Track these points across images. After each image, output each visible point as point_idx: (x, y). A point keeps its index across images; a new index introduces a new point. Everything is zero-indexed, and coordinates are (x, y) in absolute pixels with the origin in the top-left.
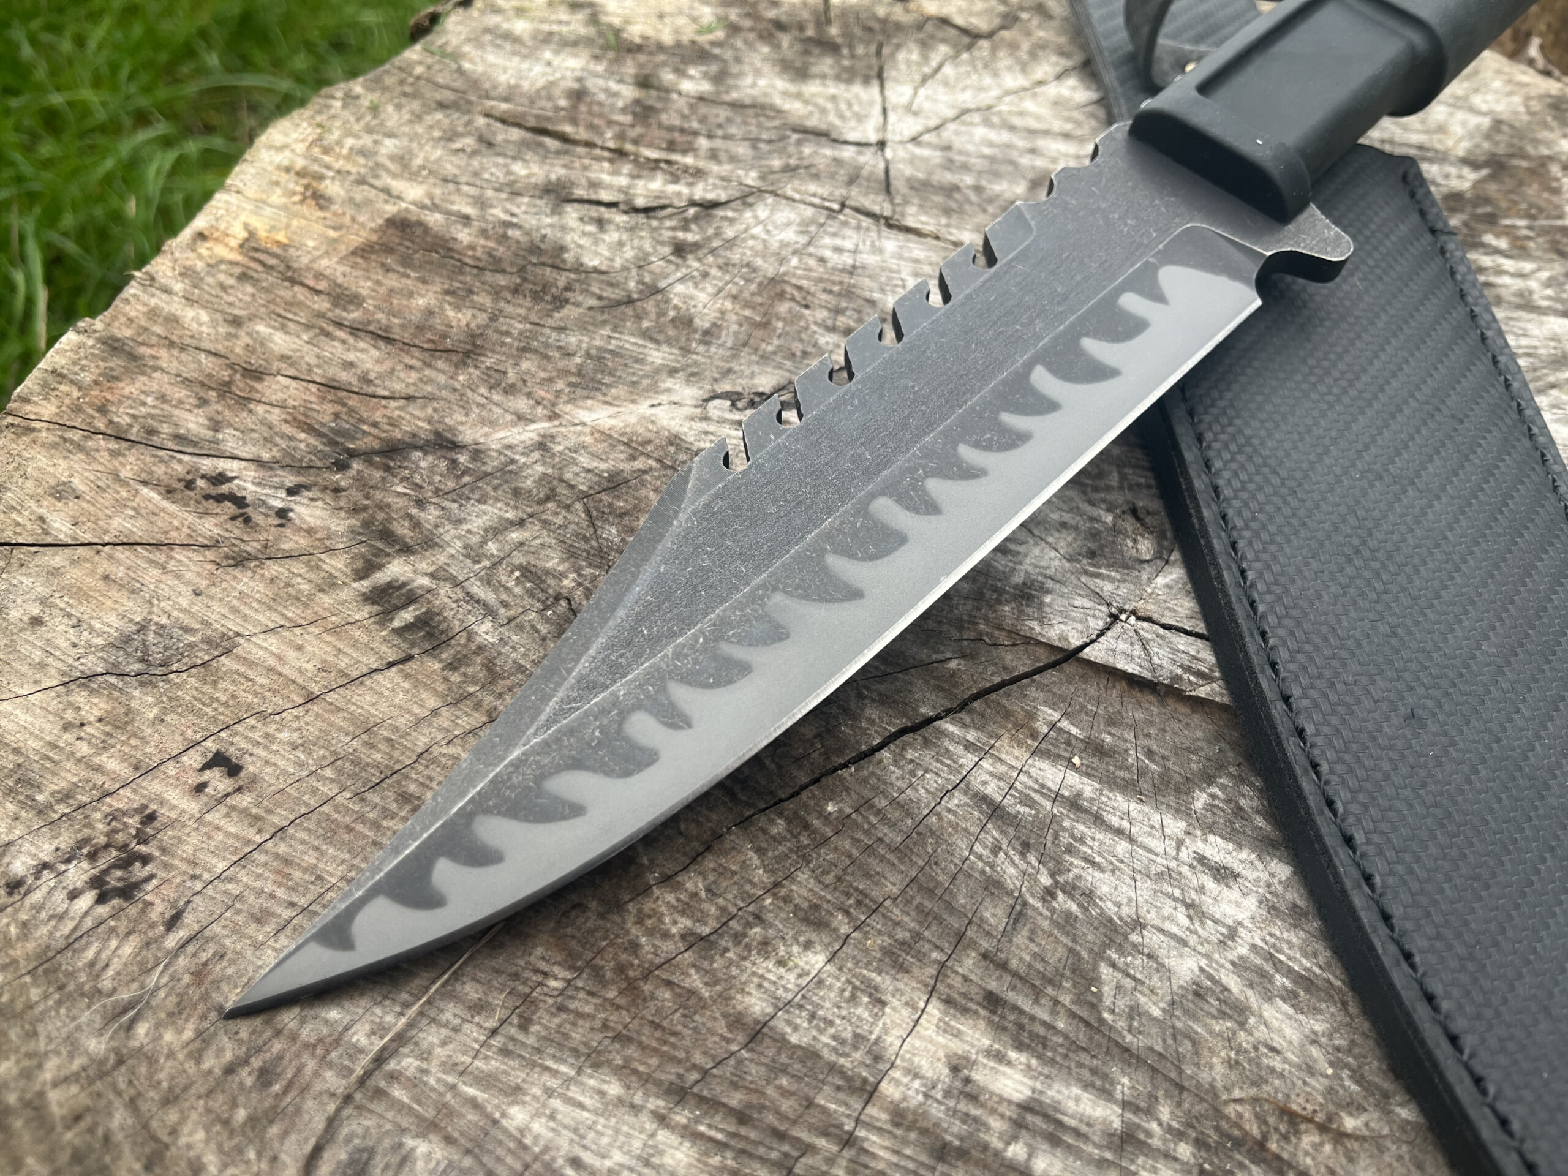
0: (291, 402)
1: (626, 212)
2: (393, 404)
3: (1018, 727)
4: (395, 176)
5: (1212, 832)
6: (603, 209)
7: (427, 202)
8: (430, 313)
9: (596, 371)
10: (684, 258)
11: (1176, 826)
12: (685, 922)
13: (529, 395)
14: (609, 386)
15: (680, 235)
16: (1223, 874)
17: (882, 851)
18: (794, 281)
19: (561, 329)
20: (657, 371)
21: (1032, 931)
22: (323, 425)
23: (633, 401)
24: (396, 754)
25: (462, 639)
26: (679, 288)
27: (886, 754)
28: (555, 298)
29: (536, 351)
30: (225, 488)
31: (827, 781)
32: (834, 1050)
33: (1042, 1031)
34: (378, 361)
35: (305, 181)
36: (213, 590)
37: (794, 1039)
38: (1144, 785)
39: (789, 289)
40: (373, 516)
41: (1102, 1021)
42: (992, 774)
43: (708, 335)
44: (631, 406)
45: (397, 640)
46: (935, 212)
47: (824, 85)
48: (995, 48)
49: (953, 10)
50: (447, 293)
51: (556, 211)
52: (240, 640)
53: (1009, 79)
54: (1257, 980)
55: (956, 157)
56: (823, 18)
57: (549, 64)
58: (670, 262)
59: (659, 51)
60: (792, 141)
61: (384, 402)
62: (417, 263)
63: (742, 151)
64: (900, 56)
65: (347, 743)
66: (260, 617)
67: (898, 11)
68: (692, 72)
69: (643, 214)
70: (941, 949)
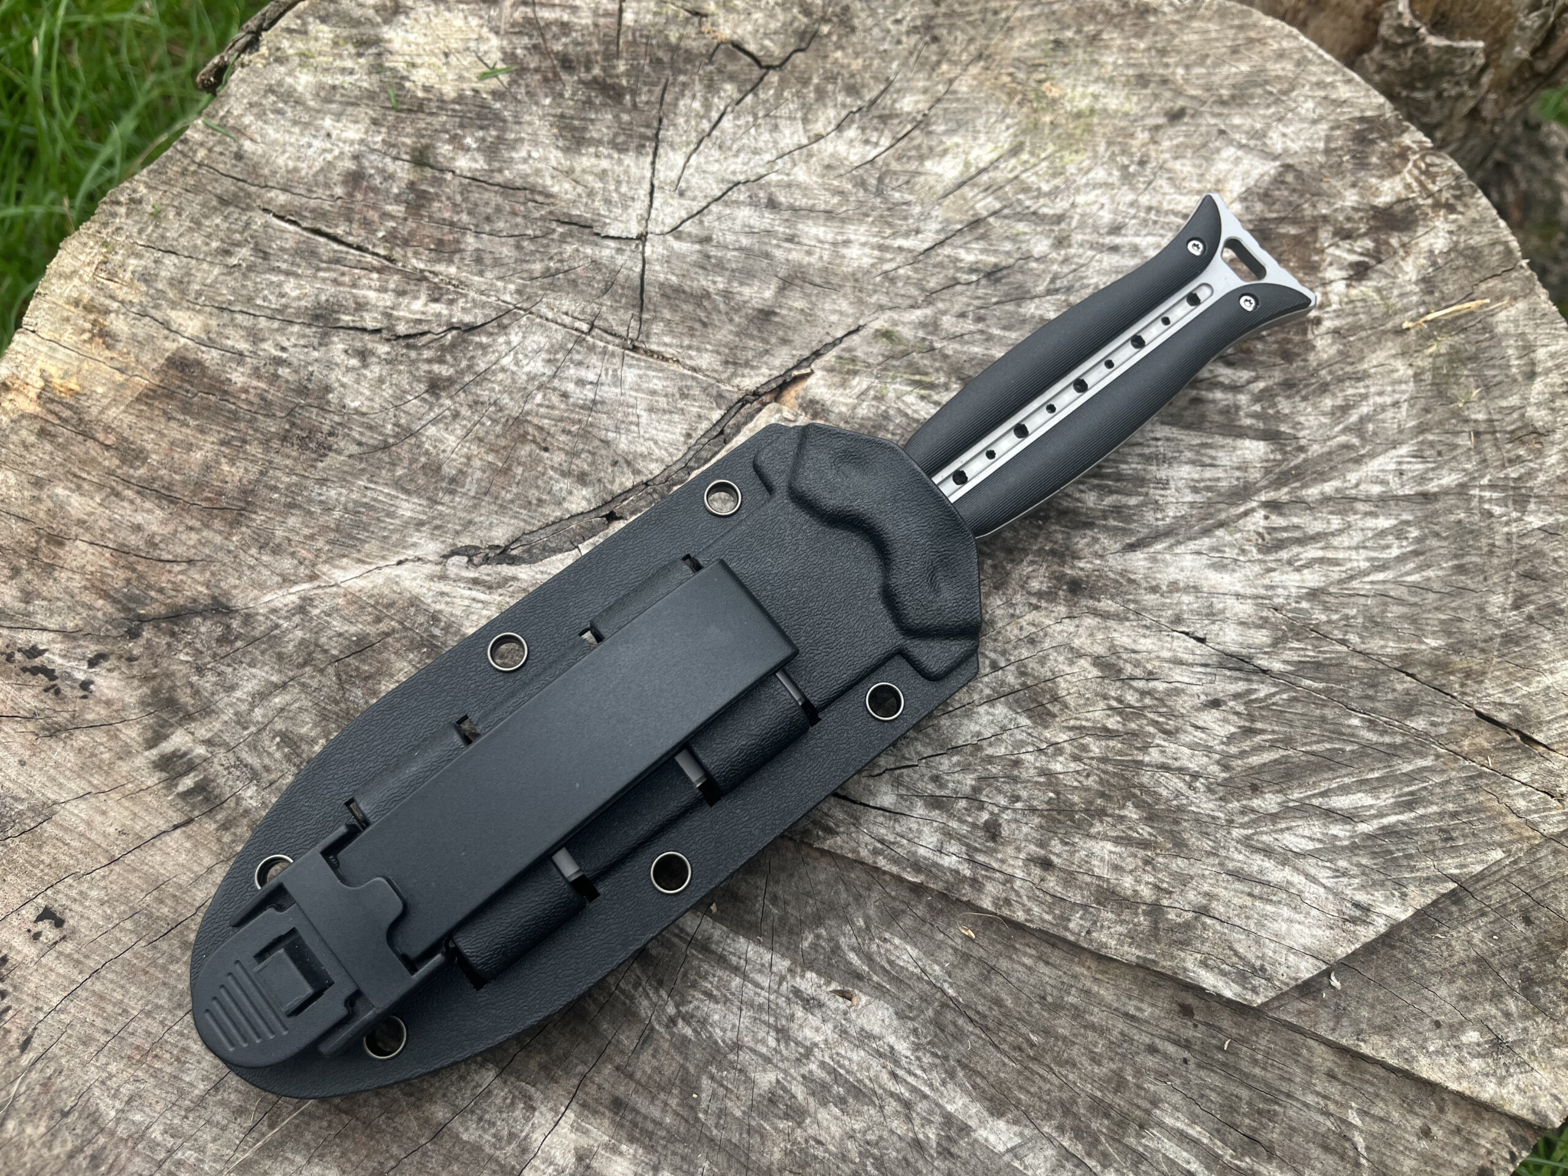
0: (89, 568)
1: (388, 340)
2: (177, 568)
4: (174, 305)
5: (811, 968)
6: (367, 337)
7: (203, 336)
8: (207, 468)
9: (352, 527)
10: (438, 397)
11: (782, 964)
13: (293, 554)
14: (363, 541)
15: (436, 368)
16: (811, 1004)
18: (536, 421)
19: (322, 482)
20: (406, 524)
21: (656, 1050)
22: (117, 591)
23: (384, 558)
24: (179, 908)
25: (232, 803)
26: (432, 430)
28: (319, 444)
29: (300, 507)
30: (38, 661)
32: (494, 1146)
33: (650, 1127)
34: (164, 522)
36: (34, 759)
37: (465, 1137)
38: (764, 928)
39: (531, 430)
40: (160, 684)
41: (697, 1119)
43: (455, 482)
44: (382, 563)
45: (181, 804)
46: (680, 329)
47: (597, 156)
48: (783, 83)
49: (750, 28)
50: (223, 443)
51: (324, 341)
52: (57, 808)
53: (787, 132)
54: (820, 1091)
55: (713, 252)
56: (613, 48)
57: (329, 135)
58: (424, 400)
59: (440, 108)
60: (555, 236)
61: (168, 566)
62: (195, 409)
63: (506, 251)
64: (681, 103)
65: (142, 899)
66: (72, 785)
67: (691, 31)
68: (469, 141)
69: (403, 343)
70: (585, 1063)
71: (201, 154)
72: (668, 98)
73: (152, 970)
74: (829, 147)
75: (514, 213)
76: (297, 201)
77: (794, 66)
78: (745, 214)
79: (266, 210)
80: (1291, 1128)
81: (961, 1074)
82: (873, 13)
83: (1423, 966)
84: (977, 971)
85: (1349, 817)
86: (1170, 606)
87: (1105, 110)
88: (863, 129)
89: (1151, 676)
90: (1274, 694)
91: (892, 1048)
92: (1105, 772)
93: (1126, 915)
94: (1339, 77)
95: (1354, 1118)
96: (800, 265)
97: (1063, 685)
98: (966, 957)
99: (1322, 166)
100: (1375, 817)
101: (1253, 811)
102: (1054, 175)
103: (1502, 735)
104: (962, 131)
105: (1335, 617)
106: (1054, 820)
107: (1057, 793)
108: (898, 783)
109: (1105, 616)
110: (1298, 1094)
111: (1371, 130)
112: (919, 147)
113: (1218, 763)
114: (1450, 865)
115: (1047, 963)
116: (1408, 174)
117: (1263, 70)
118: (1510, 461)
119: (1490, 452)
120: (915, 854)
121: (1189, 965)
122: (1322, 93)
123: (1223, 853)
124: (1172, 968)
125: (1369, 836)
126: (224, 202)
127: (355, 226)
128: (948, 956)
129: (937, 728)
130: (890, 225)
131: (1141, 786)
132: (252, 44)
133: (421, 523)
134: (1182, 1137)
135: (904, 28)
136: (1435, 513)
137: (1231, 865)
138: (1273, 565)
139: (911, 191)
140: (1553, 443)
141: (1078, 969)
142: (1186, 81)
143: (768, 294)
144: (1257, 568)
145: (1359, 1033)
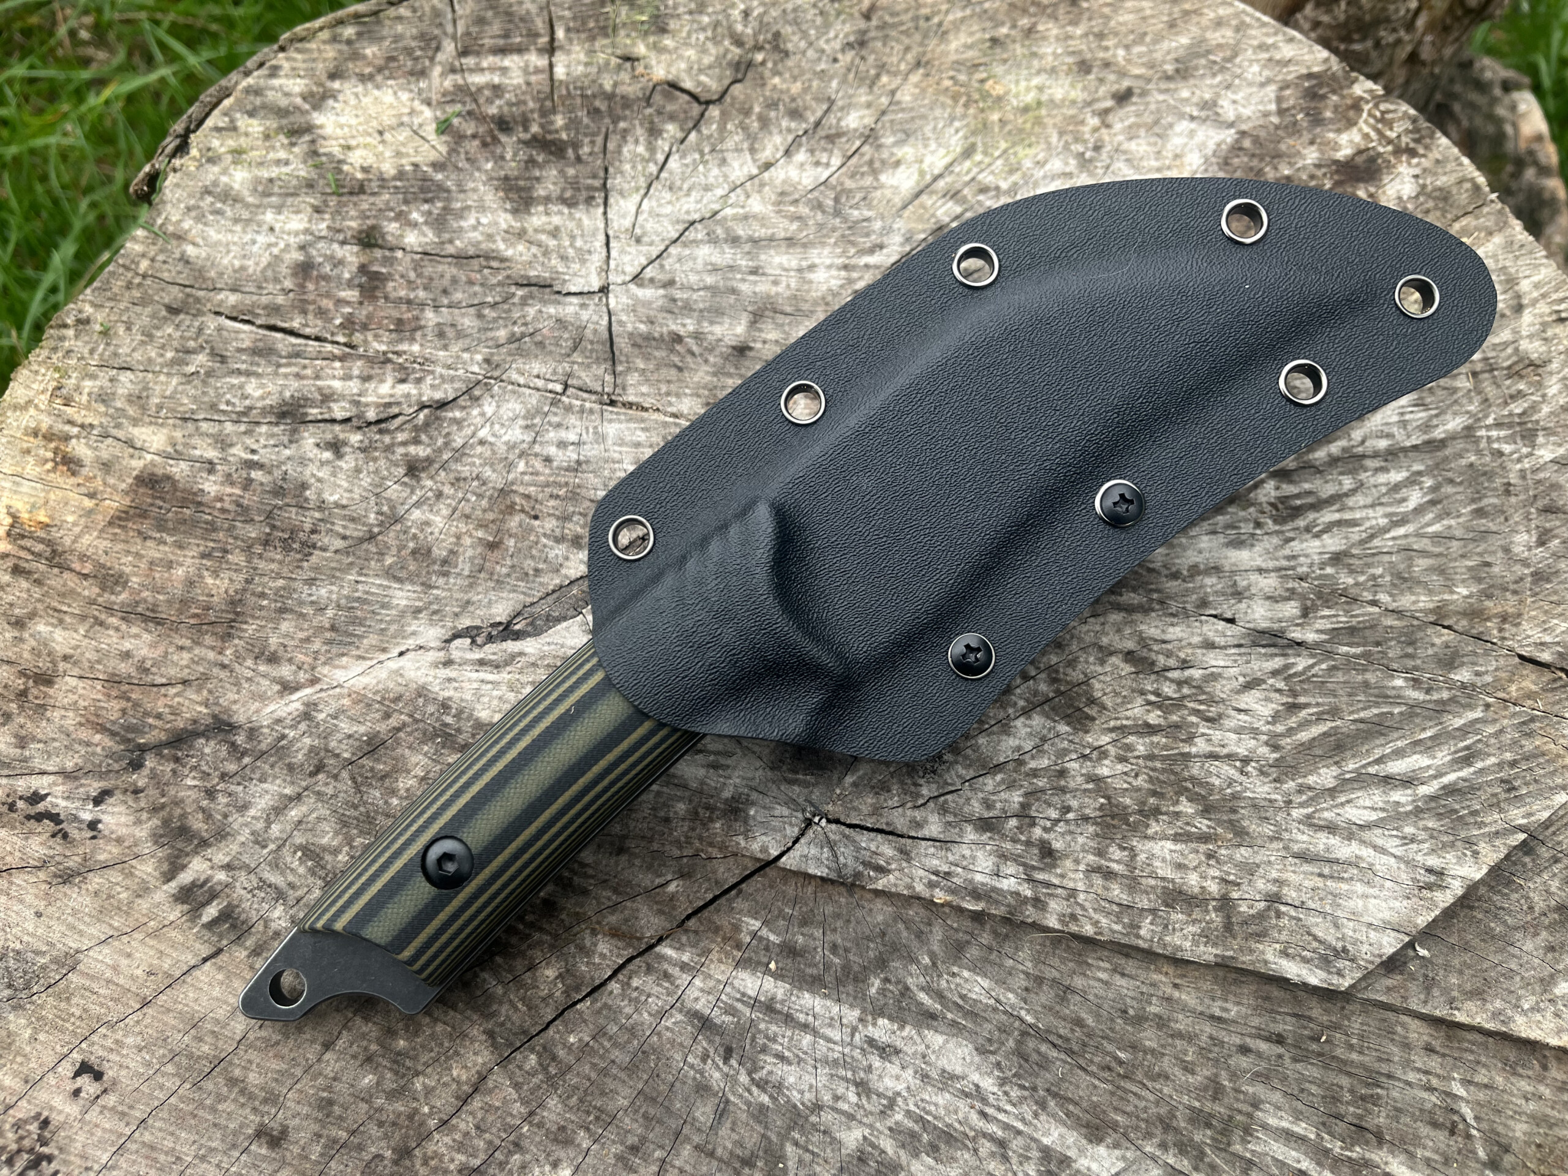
0: (82, 703)
1: (359, 428)
2: (172, 691)
3: (726, 939)
4: (135, 422)
5: (882, 1014)
6: (337, 428)
7: (170, 449)
8: (190, 583)
9: (348, 623)
10: (418, 479)
11: (852, 1015)
12: (461, 1158)
13: (290, 660)
14: (361, 637)
15: (412, 449)
16: (887, 1052)
17: (614, 1071)
18: (521, 490)
19: (311, 582)
20: (402, 614)
21: (734, 1123)
22: (114, 723)
23: (384, 650)
24: (220, 1044)
25: (260, 927)
26: (416, 514)
27: (614, 986)
28: (303, 544)
29: (291, 611)
30: (41, 807)
31: (569, 1015)
34: (153, 646)
35: (53, 445)
36: (50, 909)
38: (828, 978)
39: (518, 500)
40: (170, 814)
42: (702, 990)
43: (447, 564)
44: (383, 657)
45: (207, 935)
46: (656, 376)
47: (547, 214)
48: (725, 116)
49: (683, 66)
50: (203, 556)
51: (293, 439)
52: (81, 956)
53: (736, 164)
54: (908, 1140)
55: (678, 294)
56: (548, 103)
57: (272, 229)
58: (405, 484)
59: (382, 187)
60: (516, 300)
61: (163, 690)
62: (170, 525)
63: (468, 322)
64: (625, 150)
65: (180, 1040)
66: (92, 931)
67: (625, 76)
68: (415, 216)
69: (374, 428)
70: (662, 1147)
71: (144, 265)
72: (611, 146)
73: (201, 1113)
74: (779, 174)
75: (471, 283)
76: (248, 300)
77: (733, 98)
78: (705, 253)
79: (217, 313)
80: (1397, 1109)
81: (1052, 1103)
82: (805, 34)
83: (1505, 923)
84: (1052, 993)
85: (1408, 781)
86: (1193, 591)
87: (1052, 101)
88: (812, 151)
89: (1185, 665)
90: (1312, 666)
91: (977, 1086)
92: (1154, 769)
93: (1197, 914)
94: (1280, 37)
95: (1460, 1091)
96: (769, 296)
97: (1097, 686)
98: (1039, 980)
99: (1277, 127)
100: (1435, 777)
101: (1310, 788)
102: (1011, 172)
103: (1548, 676)
104: (912, 140)
105: (1362, 579)
106: (1108, 826)
107: (1108, 798)
108: (944, 810)
109: (1130, 609)
110: (1399, 1073)
111: (1320, 85)
112: (871, 162)
113: (1267, 744)
114: (1517, 815)
115: (1123, 975)
116: (1365, 124)
117: (1203, 40)
118: (1512, 397)
119: (1490, 390)
120: (971, 881)
121: (1270, 957)
122: (1266, 56)
123: (1286, 835)
124: (1253, 963)
125: (1433, 798)
126: (173, 310)
127: (310, 317)
128: (1021, 981)
129: (976, 748)
130: (853, 243)
131: (1192, 778)
132: (182, 148)
133: (418, 611)
134: (1288, 1137)
135: (837, 45)
136: (1446, 459)
137: (1296, 848)
138: (1291, 535)
139: (870, 207)
140: (1551, 373)
141: (1156, 977)
142: (1129, 61)
143: (740, 329)
144: (1275, 540)
145: (1451, 1002)
